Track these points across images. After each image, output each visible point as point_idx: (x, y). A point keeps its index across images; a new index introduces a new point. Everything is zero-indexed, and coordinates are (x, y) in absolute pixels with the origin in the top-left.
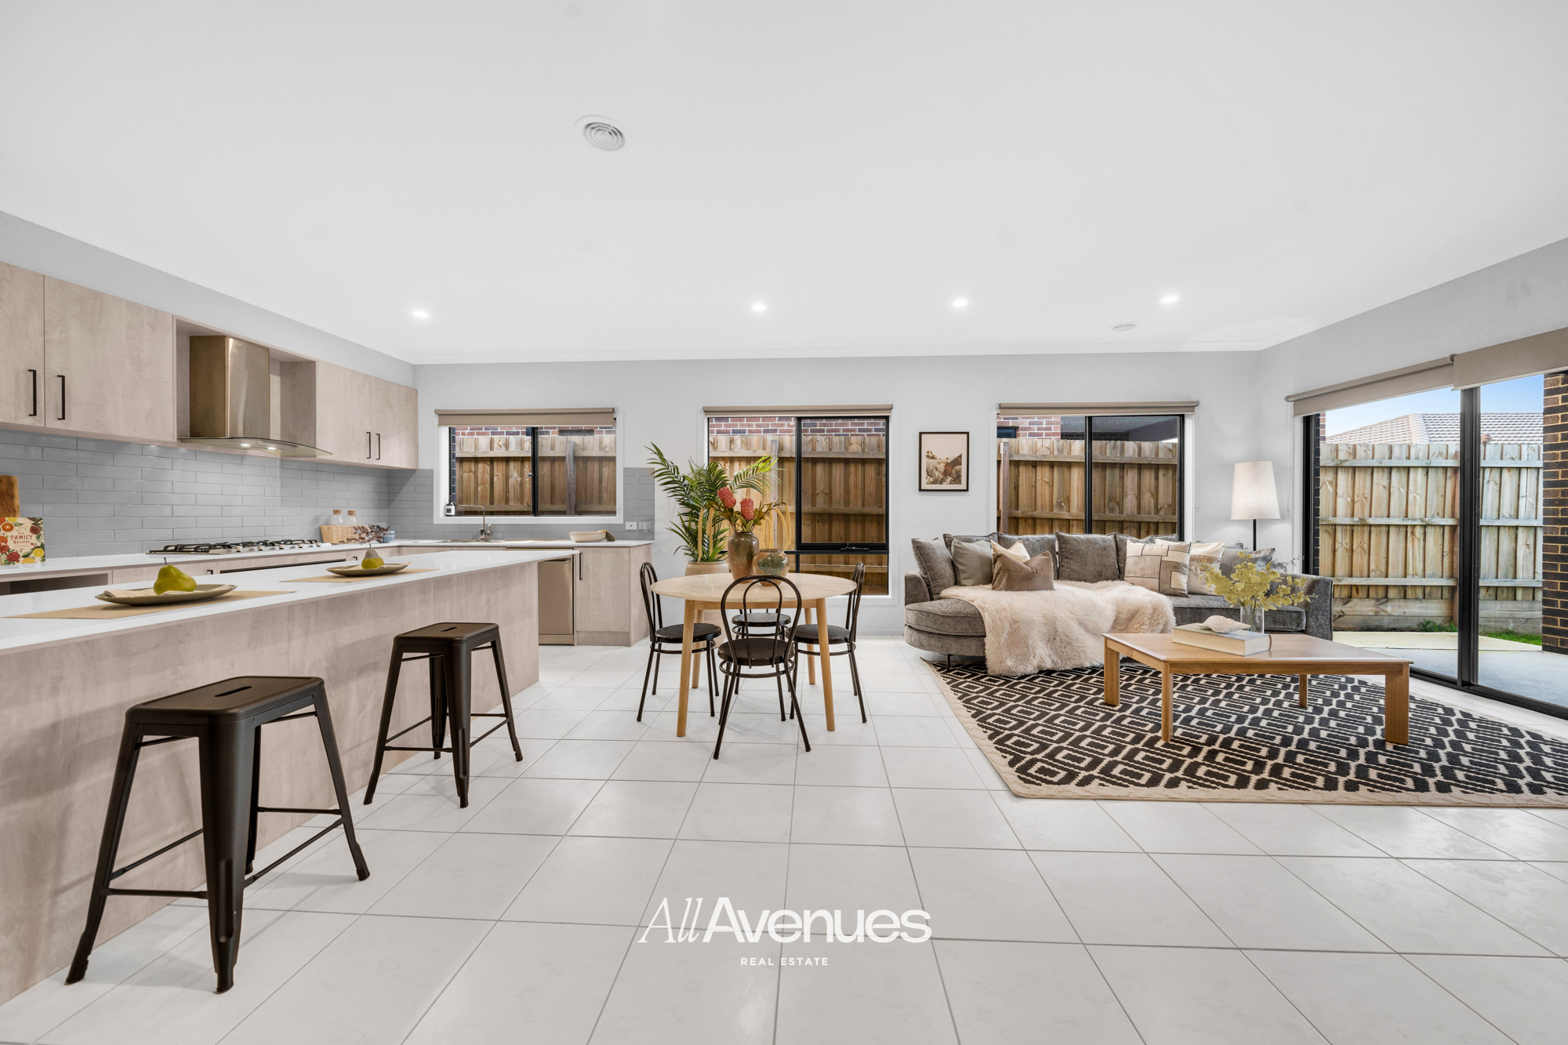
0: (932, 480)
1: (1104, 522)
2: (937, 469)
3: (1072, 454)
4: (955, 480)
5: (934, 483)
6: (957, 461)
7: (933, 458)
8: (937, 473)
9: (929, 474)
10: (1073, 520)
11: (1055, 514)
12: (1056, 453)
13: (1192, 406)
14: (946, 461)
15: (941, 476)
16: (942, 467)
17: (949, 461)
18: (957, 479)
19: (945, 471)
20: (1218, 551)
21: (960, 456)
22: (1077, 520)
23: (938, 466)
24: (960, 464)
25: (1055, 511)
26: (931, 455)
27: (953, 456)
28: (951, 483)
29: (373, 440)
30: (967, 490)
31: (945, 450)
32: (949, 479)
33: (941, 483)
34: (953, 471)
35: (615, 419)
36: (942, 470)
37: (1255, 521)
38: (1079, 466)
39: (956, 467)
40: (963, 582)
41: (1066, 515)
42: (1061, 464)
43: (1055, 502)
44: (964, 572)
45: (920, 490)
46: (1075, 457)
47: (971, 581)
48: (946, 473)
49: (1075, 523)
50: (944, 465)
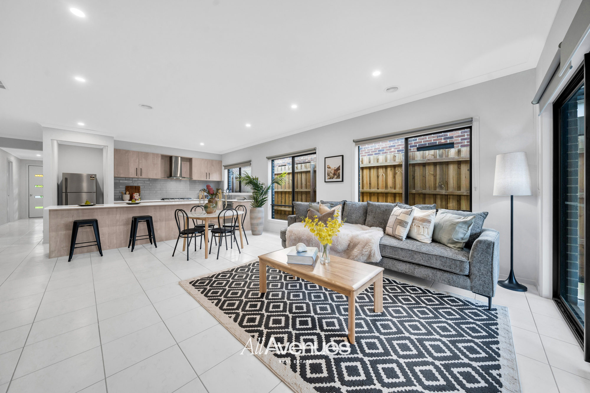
0: (329, 177)
4: (337, 177)
5: (330, 178)
6: (338, 169)
8: (331, 174)
9: (328, 175)
15: (333, 175)
16: (333, 172)
17: (335, 169)
18: (339, 176)
19: (334, 173)
21: (340, 166)
23: (332, 171)
24: (340, 170)
26: (329, 167)
27: (337, 167)
29: (208, 175)
30: (342, 181)
31: (335, 163)
32: (336, 177)
33: (332, 179)
34: (337, 173)
35: (251, 164)
36: (333, 173)
39: (338, 171)
45: (325, 182)
50: (334, 170)
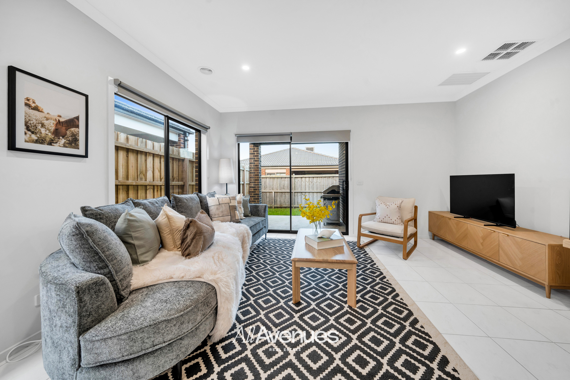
0: (32, 138)
2: (43, 125)
4: (69, 144)
5: (37, 142)
6: (73, 123)
7: (36, 109)
8: (43, 130)
9: (28, 130)
13: (207, 128)
14: (58, 118)
15: (50, 136)
16: (51, 125)
17: (62, 120)
18: (74, 142)
23: (46, 122)
24: (78, 126)
26: (31, 105)
27: (66, 115)
28: (64, 146)
30: (86, 156)
32: (63, 141)
33: (50, 143)
36: (53, 128)
37: (227, 184)
45: (12, 147)
46: (121, 143)
48: (57, 133)
50: (55, 123)
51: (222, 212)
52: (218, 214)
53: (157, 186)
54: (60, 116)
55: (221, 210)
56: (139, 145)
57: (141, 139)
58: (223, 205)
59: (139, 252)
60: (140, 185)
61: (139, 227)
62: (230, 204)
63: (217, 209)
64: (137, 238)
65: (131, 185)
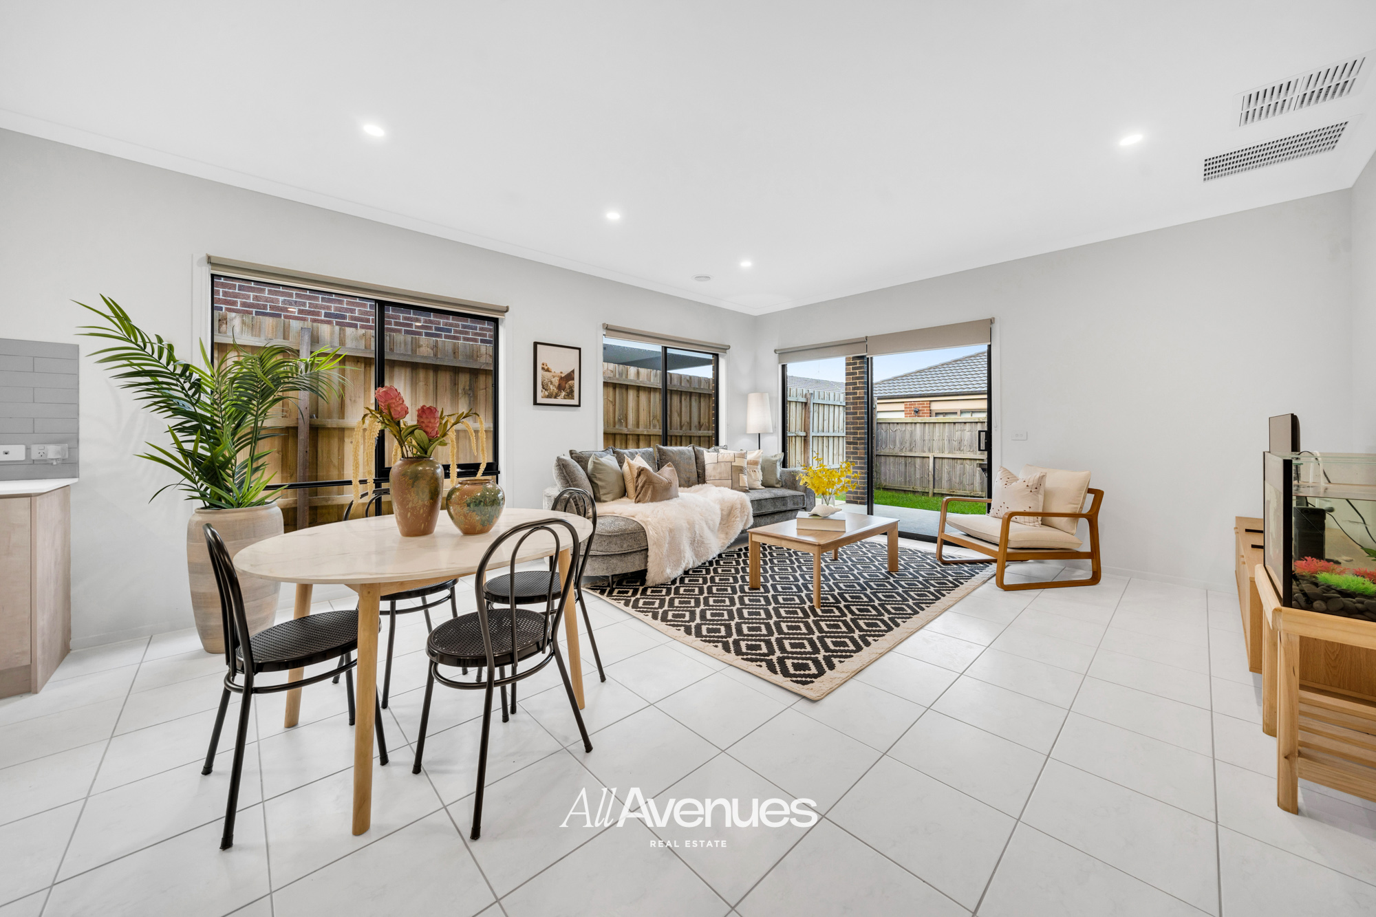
0: (547, 393)
1: (650, 436)
2: (551, 383)
3: (629, 378)
4: (568, 395)
5: (549, 396)
6: (570, 377)
7: (548, 370)
8: (551, 387)
9: (544, 387)
10: (629, 434)
11: (618, 429)
12: (617, 376)
13: (725, 349)
14: (560, 375)
15: (556, 390)
16: (556, 381)
17: (563, 375)
18: (570, 395)
19: (559, 385)
20: (759, 457)
21: (573, 371)
22: (632, 434)
23: (553, 380)
24: (573, 379)
25: (617, 427)
26: (546, 368)
27: (566, 371)
28: (565, 398)
30: (579, 406)
31: (559, 363)
32: (563, 394)
33: (555, 397)
34: (567, 386)
36: (557, 384)
37: (759, 434)
38: (633, 389)
39: (570, 382)
40: (603, 498)
41: (625, 431)
42: (621, 386)
43: (617, 419)
44: (603, 487)
45: (536, 403)
46: (631, 381)
47: (610, 496)
48: (560, 388)
49: (631, 437)
50: (558, 379)
51: (720, 473)
52: (714, 476)
53: (676, 436)
54: (561, 373)
55: (719, 470)
56: (652, 381)
57: (655, 371)
58: (723, 464)
59: (602, 492)
60: (653, 435)
61: (601, 470)
62: (733, 464)
63: (714, 468)
64: (600, 480)
65: (642, 435)
